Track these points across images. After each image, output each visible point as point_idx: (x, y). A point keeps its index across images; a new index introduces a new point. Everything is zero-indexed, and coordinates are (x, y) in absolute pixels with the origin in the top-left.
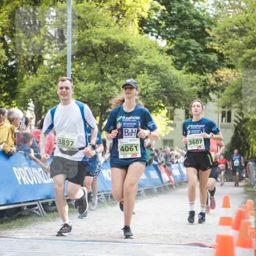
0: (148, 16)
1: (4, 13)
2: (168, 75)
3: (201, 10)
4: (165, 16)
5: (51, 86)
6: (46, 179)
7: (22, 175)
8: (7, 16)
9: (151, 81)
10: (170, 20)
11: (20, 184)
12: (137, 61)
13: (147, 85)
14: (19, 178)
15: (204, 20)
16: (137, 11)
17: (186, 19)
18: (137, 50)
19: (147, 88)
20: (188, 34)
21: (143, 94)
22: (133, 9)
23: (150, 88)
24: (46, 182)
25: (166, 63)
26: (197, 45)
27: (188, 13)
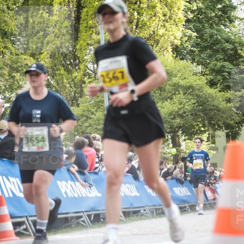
0: (181, 43)
1: (45, 53)
2: (204, 94)
3: (232, 34)
4: (197, 42)
5: (93, 114)
6: (90, 193)
7: (66, 188)
8: (48, 56)
9: (187, 100)
10: (202, 46)
11: (65, 196)
12: (172, 83)
13: (184, 105)
14: (63, 191)
15: (236, 43)
16: (169, 39)
17: (218, 44)
18: (171, 72)
19: (184, 107)
20: (222, 57)
21: (180, 113)
22: (166, 38)
23: (187, 107)
24: (90, 195)
25: (201, 82)
26: (231, 67)
27: (220, 38)
